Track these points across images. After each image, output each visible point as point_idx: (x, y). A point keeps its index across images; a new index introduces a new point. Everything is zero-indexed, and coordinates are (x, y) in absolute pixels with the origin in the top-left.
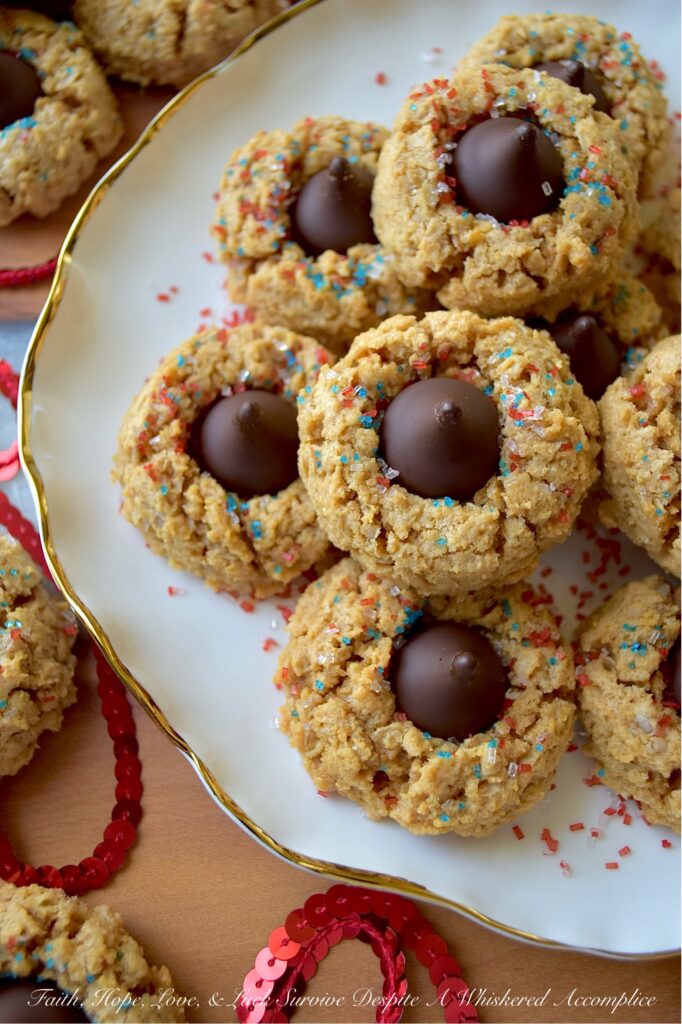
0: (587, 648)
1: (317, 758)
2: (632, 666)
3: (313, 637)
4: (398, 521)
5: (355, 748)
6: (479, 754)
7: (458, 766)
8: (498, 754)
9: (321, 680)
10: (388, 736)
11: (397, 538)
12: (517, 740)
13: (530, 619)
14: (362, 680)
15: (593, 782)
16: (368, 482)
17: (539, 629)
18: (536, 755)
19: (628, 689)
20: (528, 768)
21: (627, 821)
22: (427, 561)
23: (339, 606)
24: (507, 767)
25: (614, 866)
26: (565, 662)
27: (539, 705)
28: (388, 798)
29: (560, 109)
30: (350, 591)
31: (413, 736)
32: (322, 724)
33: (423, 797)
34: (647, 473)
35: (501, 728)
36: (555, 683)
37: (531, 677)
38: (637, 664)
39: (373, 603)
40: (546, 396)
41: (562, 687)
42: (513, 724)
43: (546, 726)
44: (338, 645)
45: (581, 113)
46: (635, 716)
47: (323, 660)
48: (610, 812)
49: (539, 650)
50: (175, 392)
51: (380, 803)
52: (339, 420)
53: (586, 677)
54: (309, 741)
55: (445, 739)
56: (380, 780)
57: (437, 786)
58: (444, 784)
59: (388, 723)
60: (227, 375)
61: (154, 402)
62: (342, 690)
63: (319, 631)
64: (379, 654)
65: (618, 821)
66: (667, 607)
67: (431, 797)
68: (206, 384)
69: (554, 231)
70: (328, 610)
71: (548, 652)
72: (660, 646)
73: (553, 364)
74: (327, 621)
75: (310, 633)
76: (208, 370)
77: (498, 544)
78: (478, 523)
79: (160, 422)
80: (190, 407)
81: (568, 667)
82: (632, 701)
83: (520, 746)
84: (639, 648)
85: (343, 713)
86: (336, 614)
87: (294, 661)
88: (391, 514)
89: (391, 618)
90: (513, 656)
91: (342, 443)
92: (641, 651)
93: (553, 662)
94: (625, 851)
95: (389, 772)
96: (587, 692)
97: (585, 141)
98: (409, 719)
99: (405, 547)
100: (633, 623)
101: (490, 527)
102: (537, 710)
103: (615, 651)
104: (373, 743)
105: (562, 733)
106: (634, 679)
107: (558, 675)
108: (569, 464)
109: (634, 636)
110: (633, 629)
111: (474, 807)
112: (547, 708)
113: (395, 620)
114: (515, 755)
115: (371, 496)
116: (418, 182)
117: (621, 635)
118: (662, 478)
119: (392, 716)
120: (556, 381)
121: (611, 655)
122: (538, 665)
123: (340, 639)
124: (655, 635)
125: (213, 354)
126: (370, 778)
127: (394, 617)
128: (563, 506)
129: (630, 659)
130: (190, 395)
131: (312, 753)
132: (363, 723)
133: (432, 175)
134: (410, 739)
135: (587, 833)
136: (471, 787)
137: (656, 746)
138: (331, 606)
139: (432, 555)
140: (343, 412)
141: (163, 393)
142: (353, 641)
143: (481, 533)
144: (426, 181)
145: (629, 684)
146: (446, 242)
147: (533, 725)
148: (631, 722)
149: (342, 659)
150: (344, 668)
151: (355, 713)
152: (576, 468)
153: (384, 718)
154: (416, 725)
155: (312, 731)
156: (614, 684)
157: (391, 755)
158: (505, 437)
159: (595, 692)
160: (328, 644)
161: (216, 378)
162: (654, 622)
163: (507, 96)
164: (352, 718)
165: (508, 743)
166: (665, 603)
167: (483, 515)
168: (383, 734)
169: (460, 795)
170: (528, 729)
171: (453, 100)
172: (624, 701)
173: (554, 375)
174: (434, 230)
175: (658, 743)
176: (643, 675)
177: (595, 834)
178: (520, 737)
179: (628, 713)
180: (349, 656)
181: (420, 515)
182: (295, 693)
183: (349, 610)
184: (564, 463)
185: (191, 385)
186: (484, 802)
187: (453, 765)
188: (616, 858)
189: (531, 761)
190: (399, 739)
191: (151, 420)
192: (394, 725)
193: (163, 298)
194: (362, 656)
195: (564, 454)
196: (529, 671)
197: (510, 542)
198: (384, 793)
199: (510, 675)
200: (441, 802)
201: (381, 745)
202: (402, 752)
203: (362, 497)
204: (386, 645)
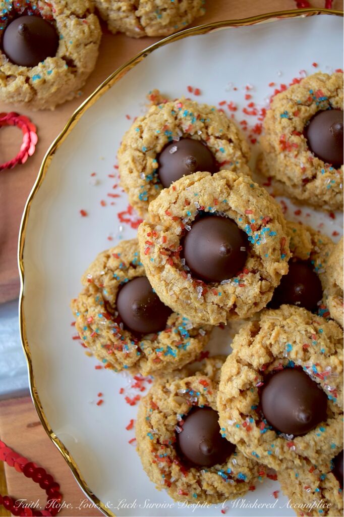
23: (300, 477)
29: (215, 201)
39: (314, 469)
44: (314, 493)
45: (225, 194)
50: (161, 452)
60: (172, 423)
61: (157, 465)
63: (302, 492)
68: (168, 435)
69: (261, 264)
70: (298, 482)
74: (301, 485)
76: (164, 429)
79: (167, 470)
80: (171, 451)
86: (303, 481)
97: (240, 210)
113: (328, 467)
116: (188, 298)
125: (160, 420)
130: (167, 446)
133: (191, 289)
138: (297, 479)
141: (156, 456)
142: (319, 487)
144: (191, 294)
146: (221, 311)
149: (320, 496)
160: (311, 495)
161: (169, 428)
163: (187, 215)
171: (167, 242)
174: (213, 311)
183: (306, 477)
185: (163, 441)
191: (163, 471)
193: (100, 403)
204: (331, 476)
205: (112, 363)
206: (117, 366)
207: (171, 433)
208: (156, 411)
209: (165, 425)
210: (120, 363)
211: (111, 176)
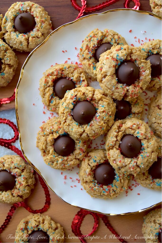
0: (89, 155)
1: (38, 142)
2: (92, 163)
3: (49, 126)
4: (68, 122)
5: (43, 146)
6: (59, 160)
7: (55, 159)
8: (62, 162)
9: (45, 133)
10: (49, 148)
11: (66, 124)
12: (66, 162)
13: (82, 146)
14: (50, 138)
15: (77, 174)
16: (67, 113)
17: (82, 148)
18: (67, 165)
19: (88, 166)
20: (65, 166)
21: (79, 182)
22: (69, 130)
23: (56, 124)
24: (62, 164)
25: (72, 187)
26: (82, 156)
27: (74, 159)
28: (44, 155)
30: (59, 123)
31: (52, 150)
32: (41, 139)
33: (48, 159)
34: (111, 140)
35: (65, 158)
36: (79, 158)
37: (76, 154)
38: (93, 163)
39: (60, 128)
40: (103, 118)
41: (79, 159)
42: (68, 159)
43: (72, 163)
44: (51, 130)
46: (86, 170)
47: (48, 131)
48: (77, 179)
49: (80, 151)
51: (43, 155)
52: (69, 101)
53: (85, 159)
54: (39, 139)
55: (57, 153)
56: (44, 152)
57: (50, 159)
58: (51, 160)
59: (51, 146)
62: (47, 136)
63: (50, 126)
64: (56, 136)
65: (78, 181)
66: (104, 158)
67: (49, 160)
70: (54, 123)
71: (81, 152)
72: (98, 163)
73: (109, 113)
74: (53, 125)
75: (49, 125)
77: (81, 135)
78: (79, 131)
81: (83, 156)
82: (88, 168)
83: (66, 163)
84: (94, 161)
85: (45, 140)
86: (54, 125)
87: (44, 127)
88: (68, 120)
89: (61, 132)
90: (76, 149)
91: (67, 104)
92: (95, 162)
93: (81, 154)
94: (75, 186)
95: (46, 152)
96: (83, 161)
98: (54, 147)
99: (66, 126)
100: (97, 157)
101: (80, 132)
102: (73, 159)
103: (91, 159)
104: (46, 147)
105: (74, 165)
106: (91, 165)
107: (80, 157)
108: (99, 130)
109: (95, 159)
110: (96, 158)
111: (54, 165)
112: (74, 160)
114: (64, 163)
115: (66, 115)
117: (94, 157)
118: (112, 142)
119: (52, 145)
120: (107, 116)
121: (91, 158)
122: (78, 153)
123: (52, 130)
124: (98, 161)
126: (43, 151)
127: (62, 132)
128: (95, 135)
129: (92, 162)
131: (38, 141)
132: (47, 143)
134: (51, 150)
135: (71, 180)
136: (55, 163)
137: (86, 177)
138: (55, 123)
139: (70, 130)
140: (70, 100)
142: (54, 131)
143: (79, 132)
145: (89, 165)
147: (71, 161)
148: (85, 171)
149: (50, 132)
150: (50, 134)
151: (47, 141)
152: (101, 132)
153: (50, 145)
154: (54, 149)
155: (40, 138)
156: (87, 164)
157: (48, 150)
158: (93, 120)
159: (84, 163)
160: (50, 129)
162: (99, 159)
164: (46, 142)
165: (64, 161)
166: (104, 157)
167: (81, 130)
168: (48, 147)
169: (53, 162)
170: (69, 161)
172: (87, 167)
173: (108, 115)
175: (87, 176)
176: (92, 165)
177: (72, 181)
178: (67, 161)
179: (86, 169)
180: (52, 132)
181: (71, 123)
182: (42, 131)
183: (56, 126)
184: (98, 130)
186: (56, 166)
187: (55, 158)
188: (73, 186)
189: (66, 165)
190: (50, 149)
192: (51, 147)
194: (54, 134)
195: (100, 129)
196: (76, 153)
197: (83, 136)
198: (44, 154)
199: (74, 151)
200: (50, 162)
201: (47, 148)
202: (49, 151)
203: (65, 115)
204: (58, 135)
205: (83, 50)
206: (82, 52)
207: (66, 75)
208: (74, 70)
209: (69, 73)
210: (83, 53)
211: (146, 38)
